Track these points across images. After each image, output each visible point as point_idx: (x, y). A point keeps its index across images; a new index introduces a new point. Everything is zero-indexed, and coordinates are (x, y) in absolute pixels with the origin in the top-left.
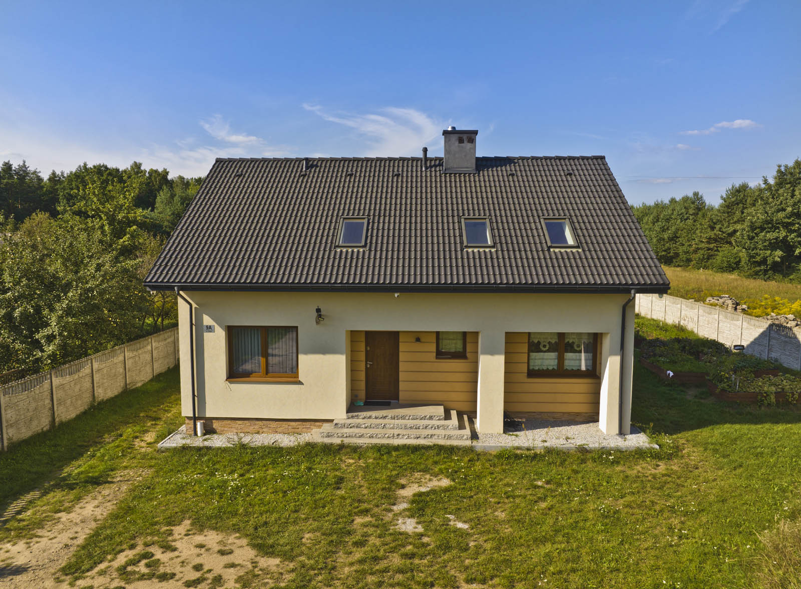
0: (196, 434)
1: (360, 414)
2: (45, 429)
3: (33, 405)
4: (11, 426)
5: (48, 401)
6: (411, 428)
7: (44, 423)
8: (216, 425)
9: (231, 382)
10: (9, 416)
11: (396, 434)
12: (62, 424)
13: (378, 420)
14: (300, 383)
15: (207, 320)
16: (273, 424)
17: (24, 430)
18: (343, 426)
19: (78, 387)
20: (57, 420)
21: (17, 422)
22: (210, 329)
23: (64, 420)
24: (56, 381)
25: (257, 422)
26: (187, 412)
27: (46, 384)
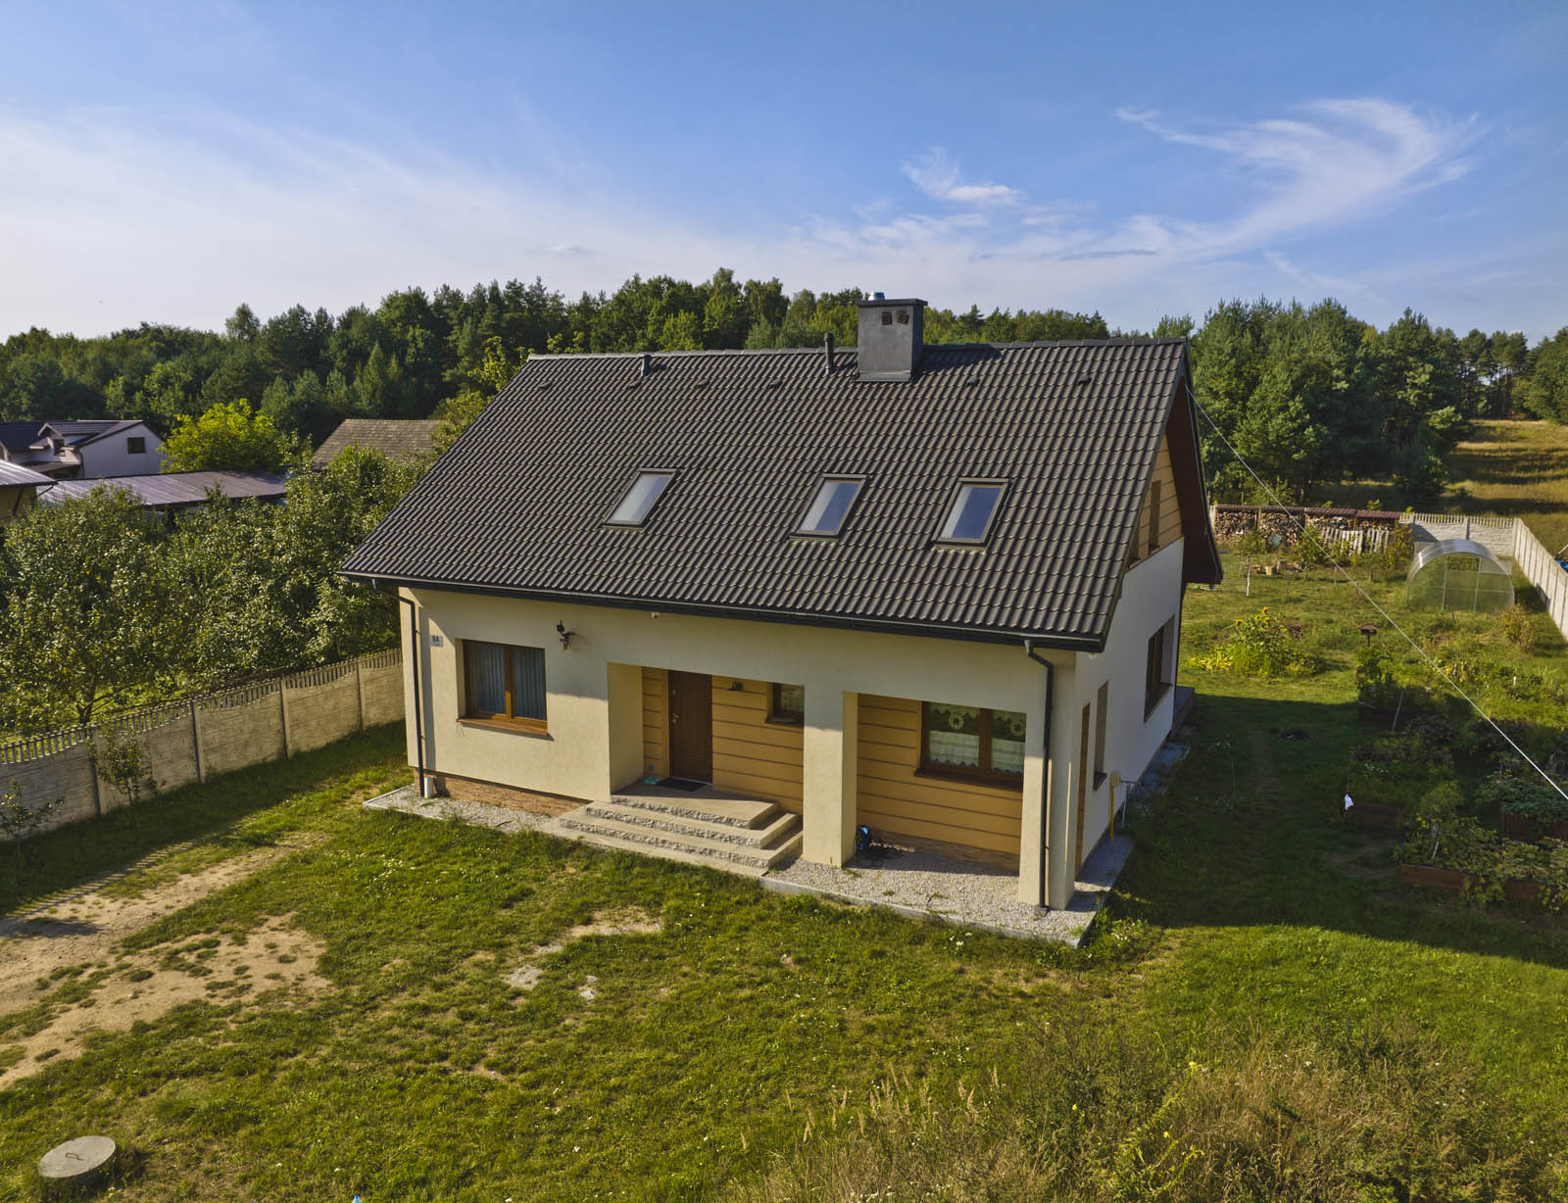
0: (423, 794)
1: (628, 797)
2: (269, 759)
3: (251, 725)
4: (214, 751)
5: (275, 721)
6: (691, 833)
7: (269, 750)
8: (449, 785)
9: (464, 724)
10: (209, 738)
11: (661, 838)
12: (298, 755)
13: (653, 812)
14: (548, 737)
15: (434, 629)
16: (519, 796)
17: (233, 757)
18: (599, 814)
19: (330, 703)
20: (290, 747)
21: (222, 746)
22: (436, 639)
23: (304, 749)
24: (289, 694)
25: (499, 789)
26: (413, 760)
27: (273, 697)
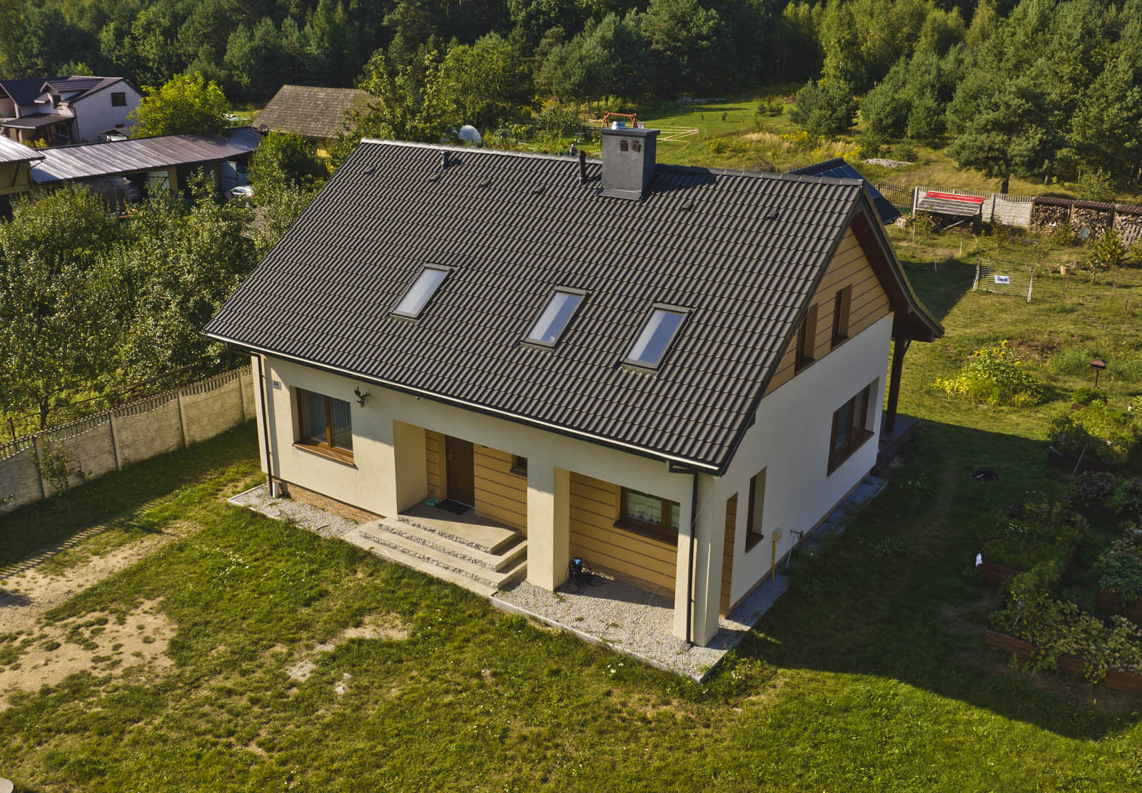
0: (272, 494)
1: (410, 518)
2: (171, 449)
3: (156, 426)
4: (128, 446)
5: (175, 421)
6: (449, 553)
7: (171, 442)
8: (290, 489)
9: (298, 448)
10: (124, 437)
11: (427, 556)
12: (195, 445)
13: (426, 532)
14: (354, 466)
15: (275, 376)
16: (337, 505)
17: (143, 450)
18: (388, 529)
19: (218, 405)
20: (187, 440)
21: (134, 442)
22: (277, 384)
23: (198, 439)
24: (185, 400)
25: (325, 499)
26: (265, 469)
27: (172, 404)
